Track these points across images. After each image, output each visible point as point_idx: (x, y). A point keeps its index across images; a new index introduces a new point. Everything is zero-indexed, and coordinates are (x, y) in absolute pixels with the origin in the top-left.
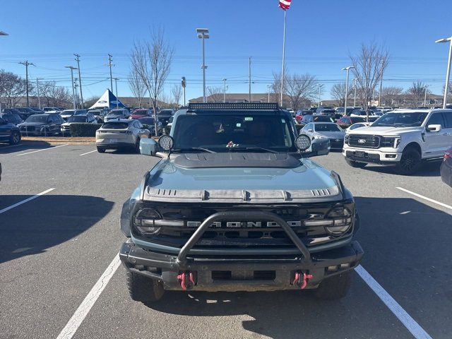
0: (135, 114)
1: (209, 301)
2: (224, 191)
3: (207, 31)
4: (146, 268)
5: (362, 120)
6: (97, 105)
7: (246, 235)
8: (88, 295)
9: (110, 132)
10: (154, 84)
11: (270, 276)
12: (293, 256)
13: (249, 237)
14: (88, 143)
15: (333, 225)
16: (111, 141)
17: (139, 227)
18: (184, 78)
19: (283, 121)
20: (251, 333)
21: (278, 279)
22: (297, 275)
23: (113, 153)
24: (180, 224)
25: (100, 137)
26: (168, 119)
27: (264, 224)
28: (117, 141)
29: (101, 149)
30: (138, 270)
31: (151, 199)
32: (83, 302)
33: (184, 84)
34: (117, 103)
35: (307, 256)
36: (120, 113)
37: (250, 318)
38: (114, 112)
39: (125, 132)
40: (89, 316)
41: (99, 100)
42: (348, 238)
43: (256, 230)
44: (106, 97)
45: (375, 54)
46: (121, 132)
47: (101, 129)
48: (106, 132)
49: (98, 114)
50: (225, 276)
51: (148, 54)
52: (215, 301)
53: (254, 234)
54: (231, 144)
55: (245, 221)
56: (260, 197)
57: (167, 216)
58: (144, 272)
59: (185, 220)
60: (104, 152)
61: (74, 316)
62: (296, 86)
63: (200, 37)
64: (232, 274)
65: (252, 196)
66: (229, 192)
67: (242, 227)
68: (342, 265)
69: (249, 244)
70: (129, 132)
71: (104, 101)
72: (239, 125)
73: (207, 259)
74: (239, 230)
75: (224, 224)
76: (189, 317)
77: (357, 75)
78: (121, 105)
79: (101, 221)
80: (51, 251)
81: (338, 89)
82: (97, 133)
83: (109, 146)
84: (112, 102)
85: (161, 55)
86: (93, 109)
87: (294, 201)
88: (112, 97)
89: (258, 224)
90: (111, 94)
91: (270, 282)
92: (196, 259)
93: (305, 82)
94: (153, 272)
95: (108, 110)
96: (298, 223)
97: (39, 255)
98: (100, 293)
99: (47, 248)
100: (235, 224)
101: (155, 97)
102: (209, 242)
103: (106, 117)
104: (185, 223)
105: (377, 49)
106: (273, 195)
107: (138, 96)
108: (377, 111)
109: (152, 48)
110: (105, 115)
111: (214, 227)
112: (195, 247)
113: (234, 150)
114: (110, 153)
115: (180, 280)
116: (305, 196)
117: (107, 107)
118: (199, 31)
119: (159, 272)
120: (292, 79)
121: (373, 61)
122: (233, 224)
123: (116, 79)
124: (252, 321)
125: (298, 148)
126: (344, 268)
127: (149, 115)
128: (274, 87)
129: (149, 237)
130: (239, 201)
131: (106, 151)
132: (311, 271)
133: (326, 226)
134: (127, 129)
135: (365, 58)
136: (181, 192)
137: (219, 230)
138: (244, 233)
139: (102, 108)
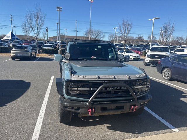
0: (25, 43)
1: (90, 120)
2: (105, 75)
3: (61, 8)
4: (72, 108)
5: (122, 49)
6: (5, 38)
7: (113, 92)
8: (37, 122)
9: (18, 51)
10: (37, 30)
11: (122, 108)
12: (130, 100)
13: (114, 93)
14: (5, 56)
15: (144, 87)
16: (19, 55)
17: (70, 91)
18: (47, 28)
19: (112, 48)
20: (112, 131)
21: (125, 109)
22: (132, 107)
23: (19, 60)
24: (88, 89)
25: (13, 53)
26: (41, 46)
27: (120, 88)
28: (21, 55)
29: (13, 59)
30: (69, 109)
31: (76, 79)
32: (36, 126)
33: (47, 30)
34: (16, 38)
35: (136, 99)
36: (18, 42)
37: (109, 125)
38: (15, 42)
39: (25, 51)
40: (42, 131)
41: (6, 36)
42: (147, 92)
43: (118, 90)
44: (9, 34)
45: (127, 23)
46: (23, 51)
47: (13, 49)
48: (16, 51)
49: (7, 42)
50: (104, 109)
51: (33, 16)
52: (93, 120)
53: (116, 92)
54: (93, 57)
55: (114, 87)
56: (119, 77)
57: (82, 86)
58: (72, 110)
59: (90, 88)
60: (15, 60)
61: (34, 132)
62: (95, 34)
63: (58, 10)
64: (108, 108)
65: (116, 77)
66: (107, 76)
67: (112, 90)
68: (145, 102)
69: (115, 96)
70: (27, 51)
71: (8, 37)
72: (96, 49)
73: (99, 103)
74: (111, 91)
75: (106, 88)
76: (85, 127)
77: (121, 31)
78: (17, 39)
79: (28, 91)
80: (9, 105)
81: (110, 36)
82: (12, 51)
83: (17, 57)
84: (13, 37)
85: (40, 17)
86: (4, 40)
87: (132, 79)
88: (12, 35)
89: (118, 88)
90: (12, 33)
91: (122, 110)
92: (94, 103)
93: (99, 33)
94: (76, 109)
95: (12, 41)
96: (133, 87)
97: (4, 107)
98: (42, 121)
99: (7, 104)
100: (110, 89)
101: (37, 35)
102: (100, 96)
103: (11, 44)
104: (90, 89)
105: (128, 21)
106: (123, 77)
107: (26, 35)
108: (126, 45)
109: (35, 14)
110: (11, 43)
111: (102, 90)
112: (95, 98)
113: (95, 59)
114: (18, 60)
115: (89, 112)
116: (135, 77)
117: (10, 39)
118: (57, 8)
119: (79, 109)
120: (93, 31)
121: (127, 26)
122: (109, 89)
123: (15, 27)
124: (110, 126)
125: (119, 59)
126: (146, 103)
127: (32, 44)
128: (86, 34)
129: (75, 95)
130: (112, 79)
131: (16, 59)
132: (136, 105)
133: (141, 88)
134: (26, 50)
135: (124, 25)
136: (88, 76)
137: (103, 91)
138: (112, 92)
139: (8, 40)
